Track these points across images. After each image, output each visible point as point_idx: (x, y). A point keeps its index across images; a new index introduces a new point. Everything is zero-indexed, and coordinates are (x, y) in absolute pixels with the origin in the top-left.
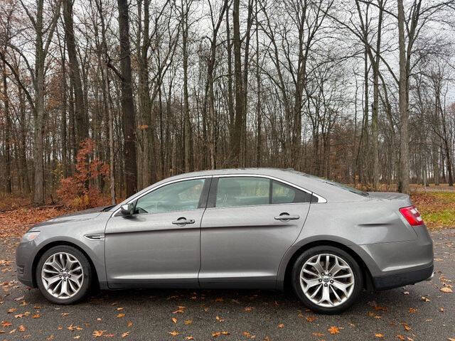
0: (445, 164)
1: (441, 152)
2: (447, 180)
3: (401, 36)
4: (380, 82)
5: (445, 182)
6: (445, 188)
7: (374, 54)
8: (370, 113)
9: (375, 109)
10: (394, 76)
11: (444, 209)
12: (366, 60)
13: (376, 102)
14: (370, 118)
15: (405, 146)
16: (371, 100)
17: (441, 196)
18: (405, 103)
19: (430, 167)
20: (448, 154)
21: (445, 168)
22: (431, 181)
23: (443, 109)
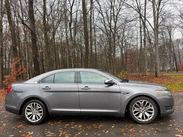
0: (174, 64)
1: (173, 59)
2: (176, 70)
3: (154, 9)
4: (146, 30)
5: (175, 71)
6: (175, 73)
7: (143, 18)
8: (143, 43)
9: (145, 41)
10: (152, 27)
11: (175, 83)
12: (140, 21)
13: (145, 38)
14: (143, 45)
15: (158, 56)
16: (143, 38)
17: (173, 76)
18: (157, 38)
19: (169, 65)
20: (175, 60)
21: (175, 65)
22: (169, 70)
23: (173, 41)
